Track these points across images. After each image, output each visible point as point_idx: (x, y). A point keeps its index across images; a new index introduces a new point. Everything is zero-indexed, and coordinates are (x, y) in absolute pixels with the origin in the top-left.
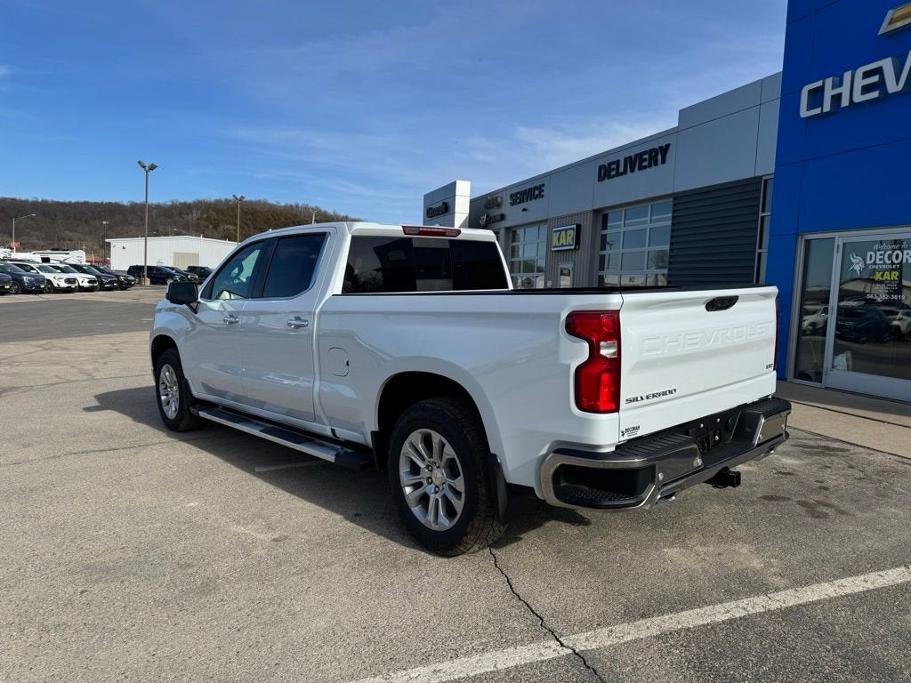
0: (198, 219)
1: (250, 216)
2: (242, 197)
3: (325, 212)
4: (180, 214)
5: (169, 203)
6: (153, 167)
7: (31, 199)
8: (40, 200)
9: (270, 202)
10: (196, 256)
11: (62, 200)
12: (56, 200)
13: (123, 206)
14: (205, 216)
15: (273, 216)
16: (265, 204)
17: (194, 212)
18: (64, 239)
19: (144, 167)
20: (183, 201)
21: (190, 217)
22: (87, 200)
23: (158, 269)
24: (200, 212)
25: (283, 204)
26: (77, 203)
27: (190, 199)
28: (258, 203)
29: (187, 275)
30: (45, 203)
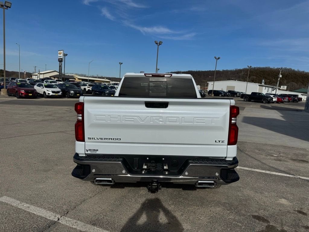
0: (243, 75)
1: (262, 73)
2: (251, 66)
3: (294, 70)
4: (238, 73)
5: (235, 70)
6: (219, 58)
7: (196, 71)
8: (198, 71)
9: (271, 67)
10: (234, 87)
11: (203, 71)
12: (202, 70)
13: (220, 71)
14: (246, 73)
15: (271, 72)
16: (269, 68)
17: (242, 72)
18: (202, 82)
19: (216, 58)
20: (239, 69)
21: (241, 74)
22: (210, 70)
23: (217, 91)
24: (244, 72)
25: (276, 68)
26: (207, 71)
27: (242, 68)
28: (266, 68)
29: (226, 93)
30: (199, 71)
